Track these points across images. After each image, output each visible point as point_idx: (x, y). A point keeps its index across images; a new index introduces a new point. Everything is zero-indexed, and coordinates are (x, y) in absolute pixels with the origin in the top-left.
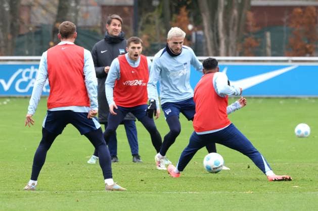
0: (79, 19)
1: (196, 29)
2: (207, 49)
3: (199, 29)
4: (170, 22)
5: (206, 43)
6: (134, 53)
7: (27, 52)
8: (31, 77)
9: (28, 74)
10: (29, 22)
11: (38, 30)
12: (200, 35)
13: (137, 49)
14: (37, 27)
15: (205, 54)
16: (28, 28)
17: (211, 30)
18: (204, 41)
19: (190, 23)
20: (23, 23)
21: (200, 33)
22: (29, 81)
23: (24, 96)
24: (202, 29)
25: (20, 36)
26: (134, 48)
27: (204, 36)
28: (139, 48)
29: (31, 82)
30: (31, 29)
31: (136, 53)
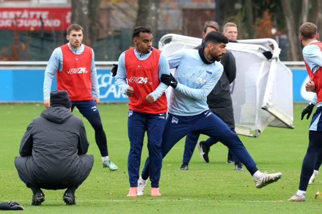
0: (159, 23)
1: (279, 33)
2: (291, 54)
3: (283, 34)
4: (253, 26)
5: (290, 47)
6: (75, 41)
7: (106, 57)
8: (110, 82)
9: (107, 80)
10: (109, 26)
11: (118, 34)
12: (284, 39)
13: (77, 36)
14: (116, 31)
15: (289, 58)
16: (107, 32)
17: (295, 34)
18: (287, 45)
19: (274, 27)
20: (102, 27)
21: (284, 37)
22: (109, 86)
23: (103, 102)
24: (286, 33)
25: (99, 40)
26: (74, 35)
27: (288, 40)
28: (80, 35)
29: (111, 88)
30: (110, 33)
31: (77, 40)
